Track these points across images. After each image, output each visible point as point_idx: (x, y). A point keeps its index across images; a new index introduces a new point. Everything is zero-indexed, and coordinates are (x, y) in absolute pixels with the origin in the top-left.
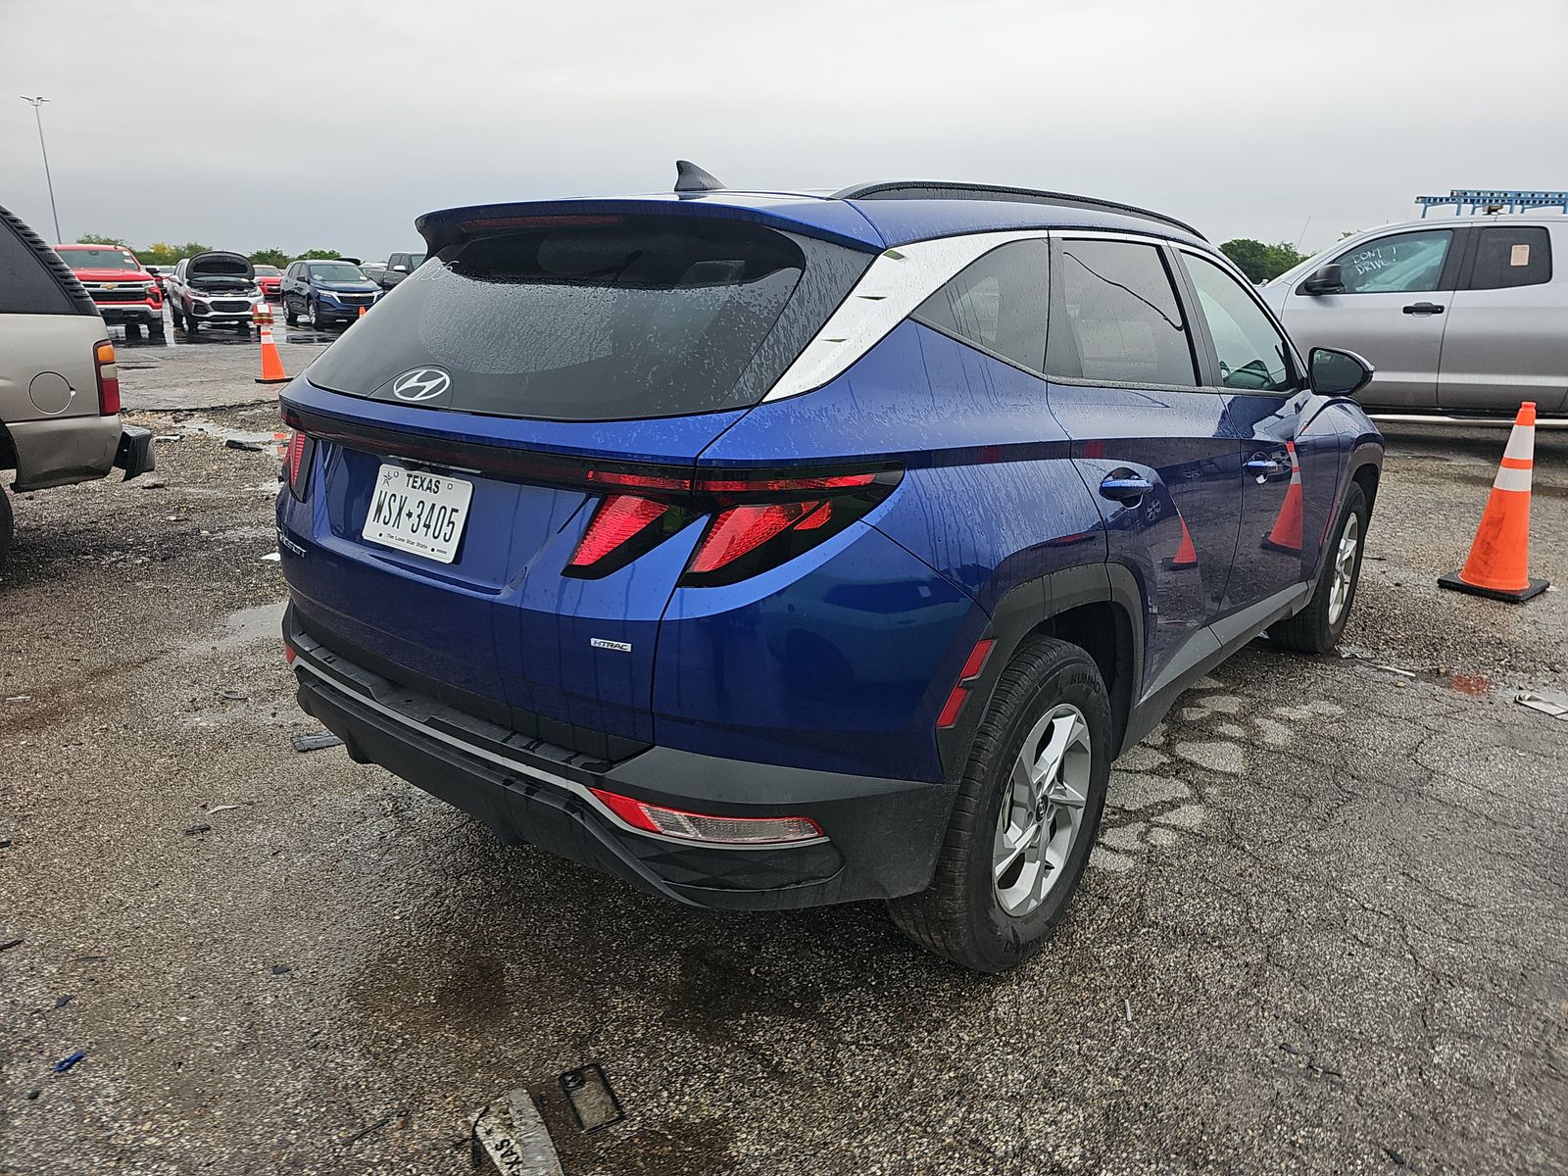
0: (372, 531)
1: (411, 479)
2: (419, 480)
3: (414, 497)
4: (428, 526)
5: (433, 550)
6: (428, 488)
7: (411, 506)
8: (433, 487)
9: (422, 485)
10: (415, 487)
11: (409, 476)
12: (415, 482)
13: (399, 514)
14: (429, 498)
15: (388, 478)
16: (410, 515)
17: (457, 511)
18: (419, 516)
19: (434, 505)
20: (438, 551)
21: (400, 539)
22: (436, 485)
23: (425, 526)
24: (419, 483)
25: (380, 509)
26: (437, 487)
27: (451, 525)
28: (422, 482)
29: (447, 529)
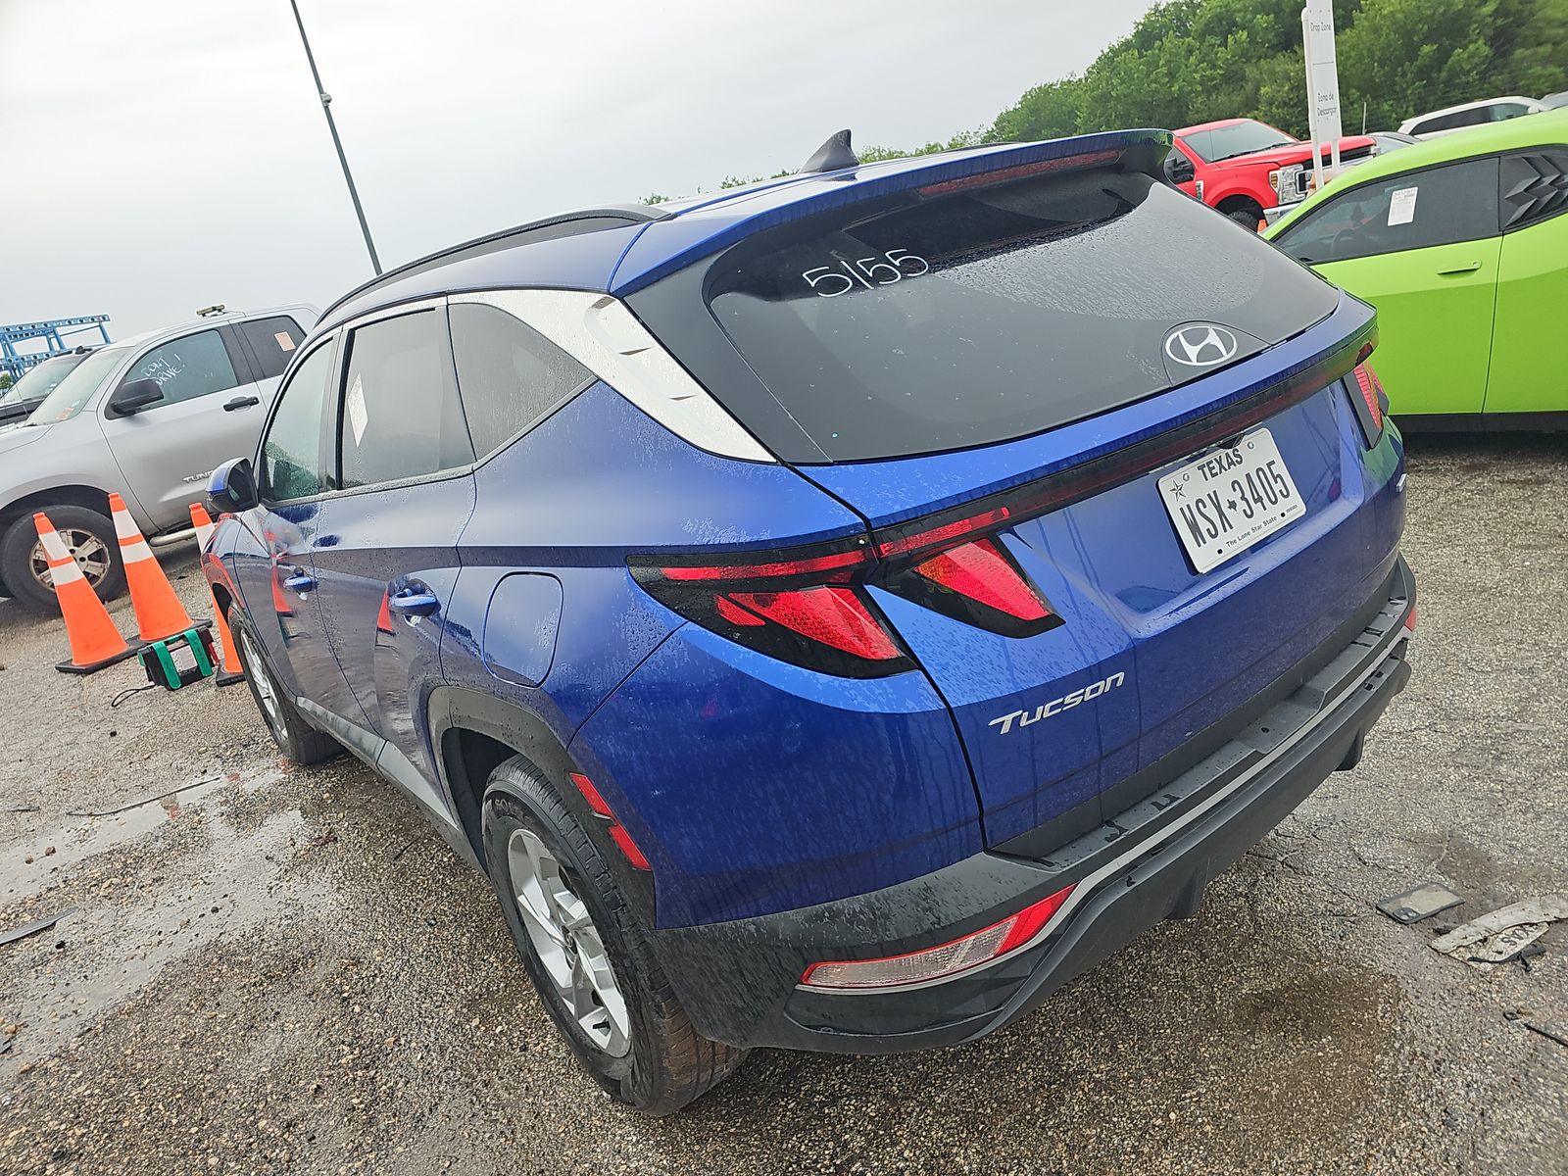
0: (1204, 558)
1: (1206, 469)
2: (1215, 464)
3: (1222, 485)
4: (1259, 500)
5: (1283, 515)
6: (1229, 465)
7: (1226, 495)
8: (1235, 459)
9: (1221, 467)
10: (1216, 474)
11: (1201, 468)
12: (1211, 469)
13: (1221, 514)
14: (1237, 473)
15: (1178, 490)
16: (1233, 505)
17: (1273, 462)
18: (1243, 498)
19: (1248, 476)
20: (1288, 511)
21: (1243, 537)
22: (1235, 456)
23: (1256, 501)
24: (1217, 466)
25: (1194, 528)
26: (1239, 456)
27: (1278, 479)
28: (1219, 463)
29: (1278, 487)
